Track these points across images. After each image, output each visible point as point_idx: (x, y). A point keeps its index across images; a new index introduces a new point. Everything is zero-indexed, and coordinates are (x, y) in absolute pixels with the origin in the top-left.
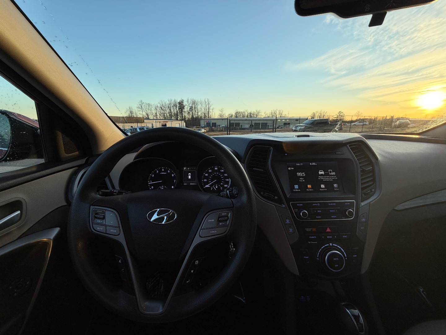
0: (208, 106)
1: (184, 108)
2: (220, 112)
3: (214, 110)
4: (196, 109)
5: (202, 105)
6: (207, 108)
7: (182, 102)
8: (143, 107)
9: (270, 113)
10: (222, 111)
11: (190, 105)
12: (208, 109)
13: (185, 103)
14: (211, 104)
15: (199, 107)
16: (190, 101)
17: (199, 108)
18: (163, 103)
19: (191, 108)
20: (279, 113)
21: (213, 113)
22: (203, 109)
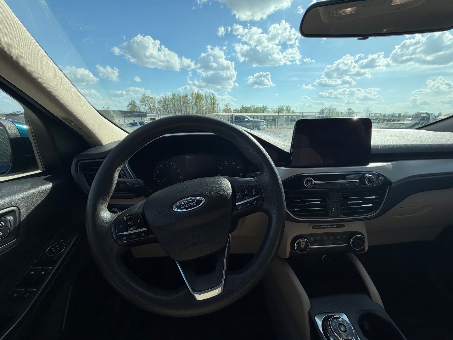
3: (219, 105)
5: (206, 100)
7: (187, 97)
8: (146, 101)
9: (277, 109)
20: (287, 109)
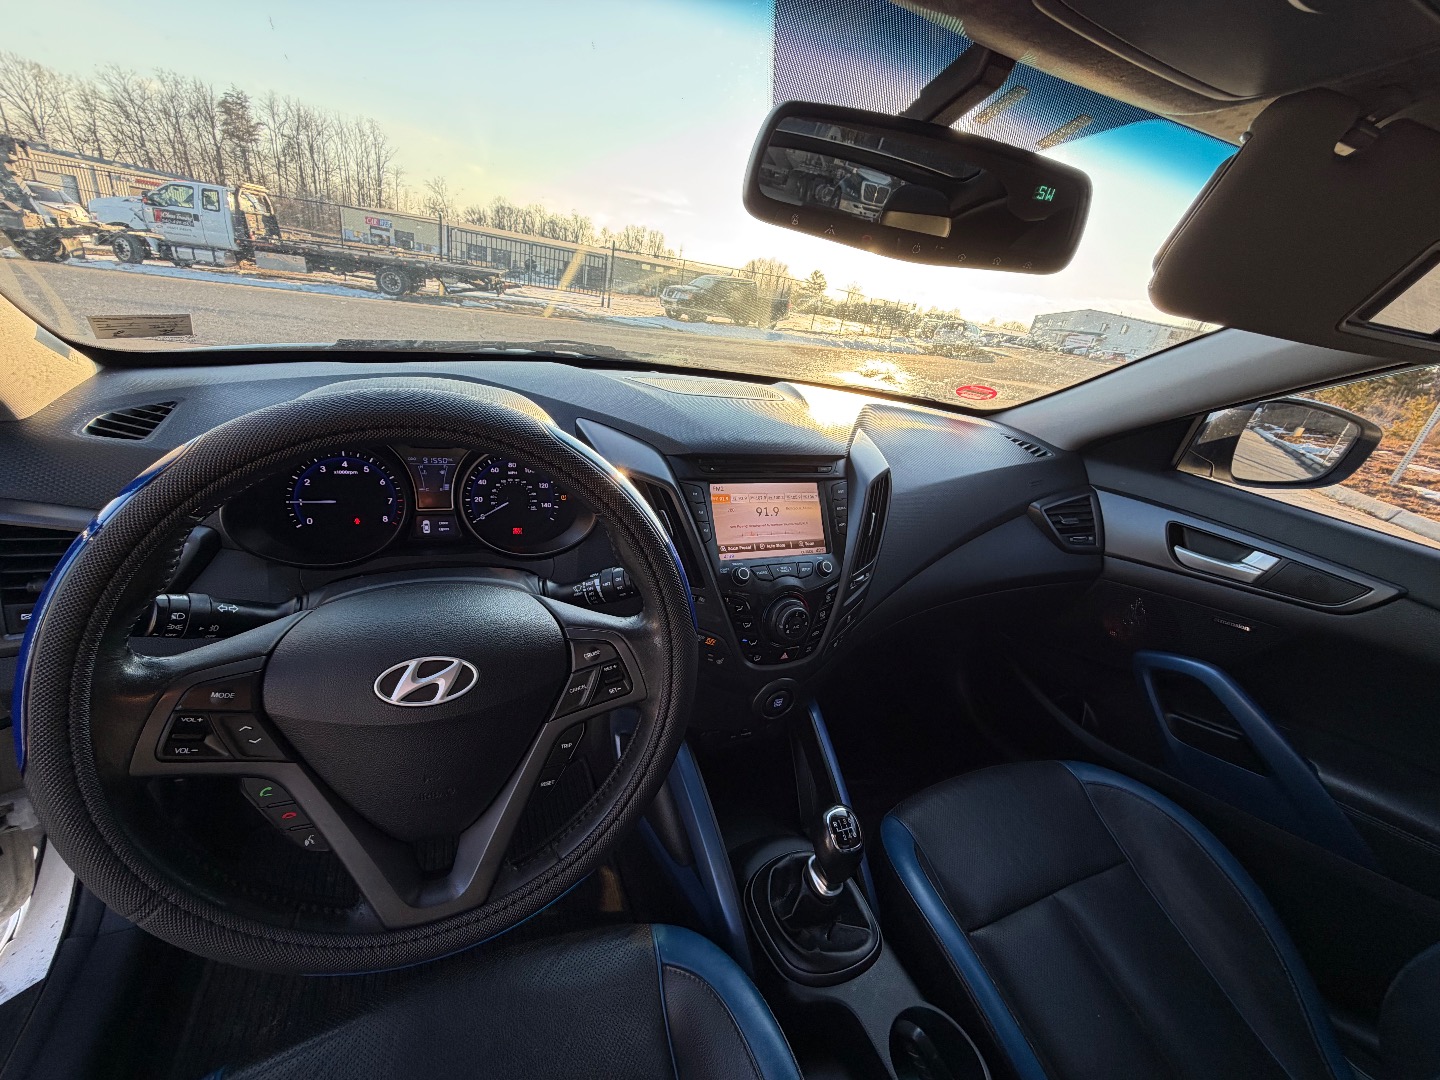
0: (373, 156)
1: (251, 134)
2: (431, 194)
4: (315, 156)
6: (373, 163)
10: (437, 186)
11: (286, 132)
12: (376, 168)
13: (256, 112)
14: (387, 146)
15: (332, 148)
16: (281, 108)
17: (332, 155)
19: (292, 148)
21: (401, 192)
22: (353, 166)
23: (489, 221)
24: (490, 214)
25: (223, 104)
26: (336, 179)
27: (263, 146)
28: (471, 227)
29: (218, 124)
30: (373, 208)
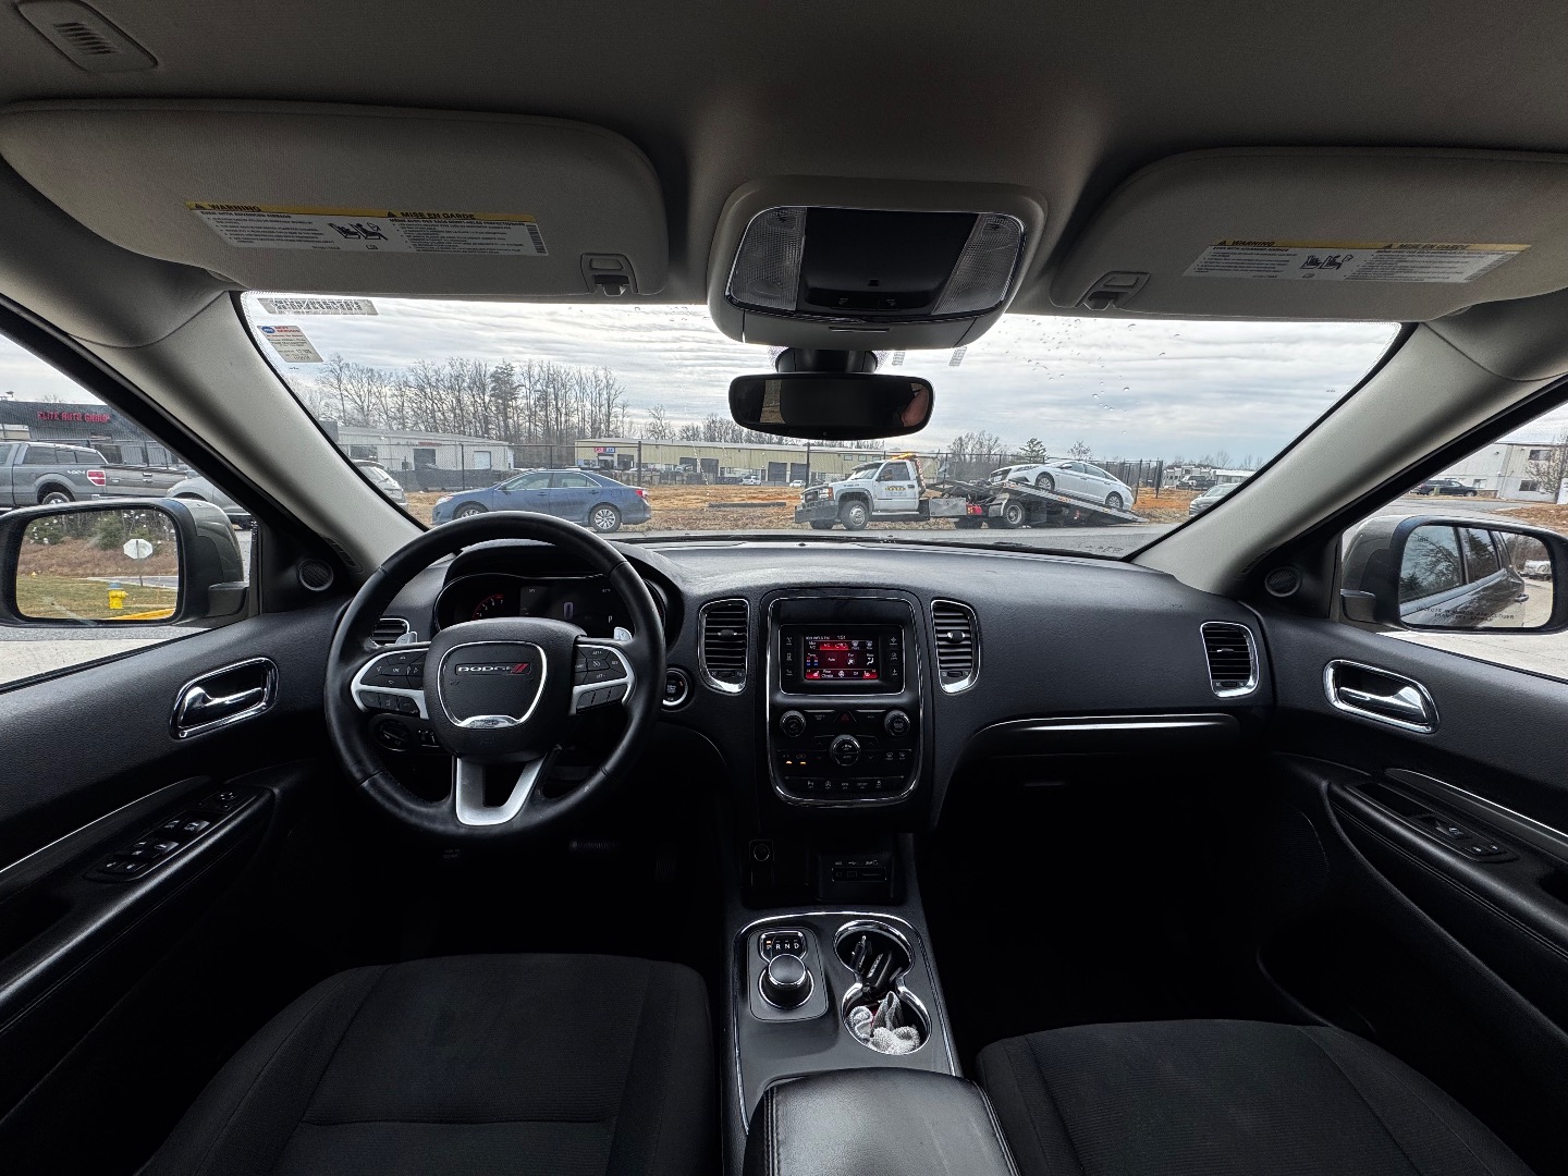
0: (605, 396)
1: (513, 394)
2: (652, 420)
4: (560, 405)
6: (604, 402)
10: (657, 414)
11: (538, 387)
12: (606, 405)
13: (516, 379)
14: (616, 386)
16: (536, 371)
17: (573, 400)
18: (430, 374)
19: (544, 396)
22: (588, 405)
23: (702, 436)
24: (702, 429)
25: (495, 377)
26: (575, 419)
27: (521, 402)
28: (685, 442)
29: (488, 392)
30: (603, 439)
